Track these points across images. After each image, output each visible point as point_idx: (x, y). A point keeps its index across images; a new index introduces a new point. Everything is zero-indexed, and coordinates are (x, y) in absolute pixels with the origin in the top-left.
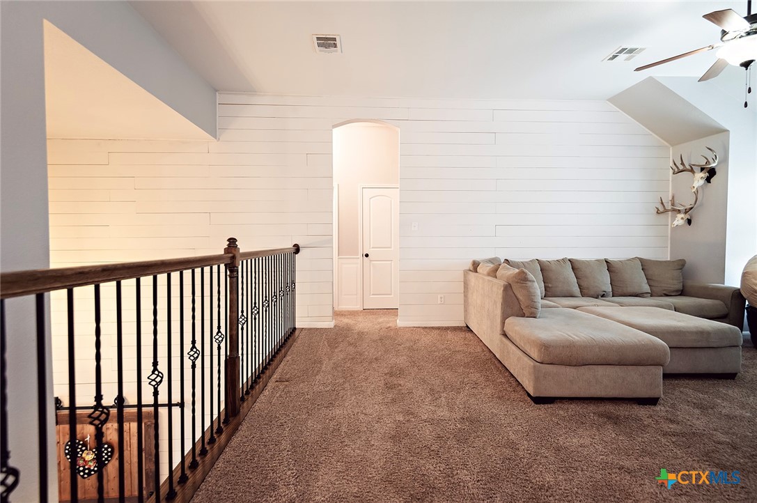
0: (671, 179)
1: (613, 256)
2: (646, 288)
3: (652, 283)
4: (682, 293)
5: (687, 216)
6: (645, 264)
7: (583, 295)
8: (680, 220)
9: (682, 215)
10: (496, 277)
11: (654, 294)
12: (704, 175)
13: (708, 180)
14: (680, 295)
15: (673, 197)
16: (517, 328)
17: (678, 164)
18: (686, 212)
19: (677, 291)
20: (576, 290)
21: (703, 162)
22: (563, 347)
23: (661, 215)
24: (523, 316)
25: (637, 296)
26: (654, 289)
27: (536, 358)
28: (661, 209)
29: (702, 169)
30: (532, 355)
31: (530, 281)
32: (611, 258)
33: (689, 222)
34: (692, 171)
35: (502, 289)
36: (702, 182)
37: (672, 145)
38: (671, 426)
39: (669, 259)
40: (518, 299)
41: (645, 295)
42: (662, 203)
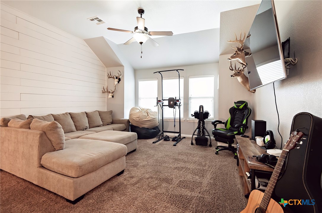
0: (106, 80)
1: (89, 110)
2: (101, 123)
3: (103, 121)
4: (112, 123)
5: (112, 95)
6: (100, 113)
7: (77, 130)
8: (110, 96)
9: (111, 94)
10: (30, 128)
11: (104, 125)
12: (117, 80)
13: (118, 82)
14: (112, 124)
15: (107, 87)
16: (54, 160)
17: (109, 74)
18: (112, 93)
19: (111, 123)
20: (74, 128)
21: (117, 75)
22: (89, 163)
23: (104, 94)
24: (54, 150)
25: (98, 126)
26: (104, 123)
27: (74, 176)
28: (104, 91)
29: (117, 78)
30: (70, 175)
31: (59, 128)
32: (87, 111)
33: (113, 97)
34: (114, 78)
35: (39, 136)
36: (117, 82)
37: (106, 67)
38: (133, 180)
39: (106, 111)
40: (50, 140)
41: (101, 126)
42: (104, 89)
